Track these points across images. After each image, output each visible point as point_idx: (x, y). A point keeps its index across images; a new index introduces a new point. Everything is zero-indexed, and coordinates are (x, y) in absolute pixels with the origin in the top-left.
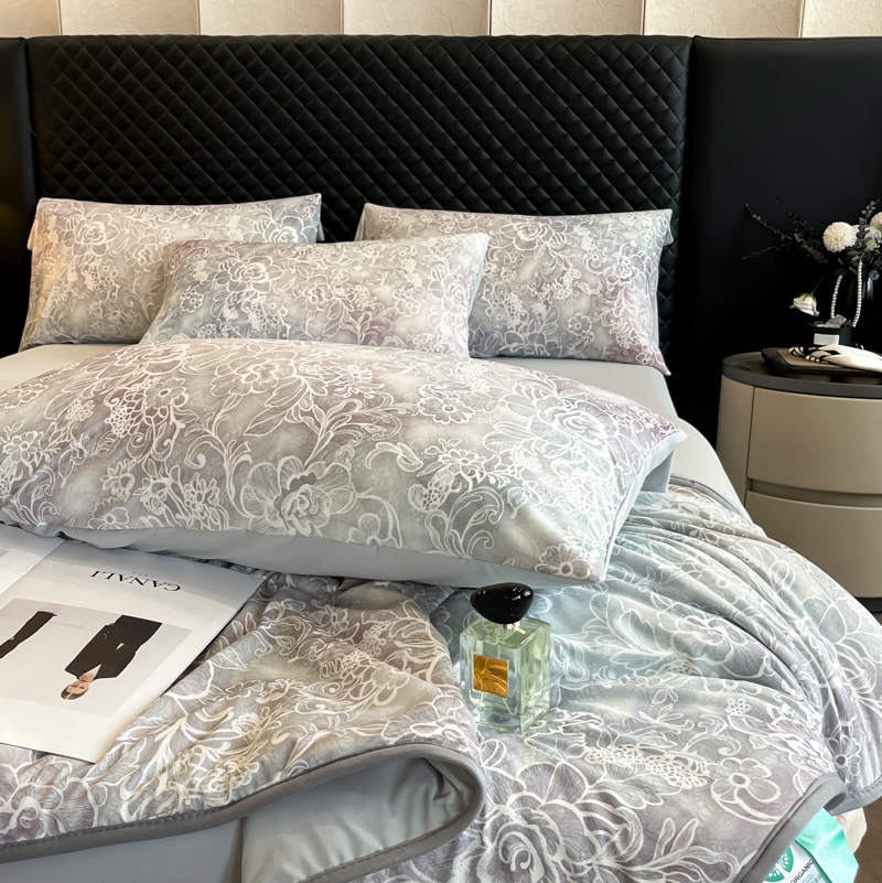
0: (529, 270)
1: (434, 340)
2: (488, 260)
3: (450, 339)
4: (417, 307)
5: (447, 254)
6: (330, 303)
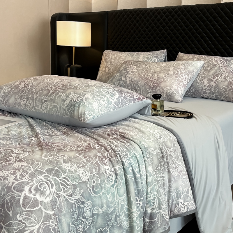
0: (212, 72)
1: (170, 89)
2: (202, 69)
3: (175, 89)
4: (169, 80)
5: (185, 66)
6: (147, 77)
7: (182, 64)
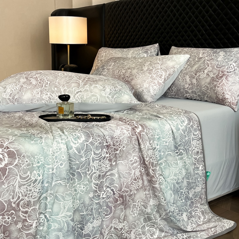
0: (196, 67)
2: (186, 64)
3: (146, 88)
4: (140, 77)
5: (164, 61)
6: (120, 74)
7: (161, 58)
